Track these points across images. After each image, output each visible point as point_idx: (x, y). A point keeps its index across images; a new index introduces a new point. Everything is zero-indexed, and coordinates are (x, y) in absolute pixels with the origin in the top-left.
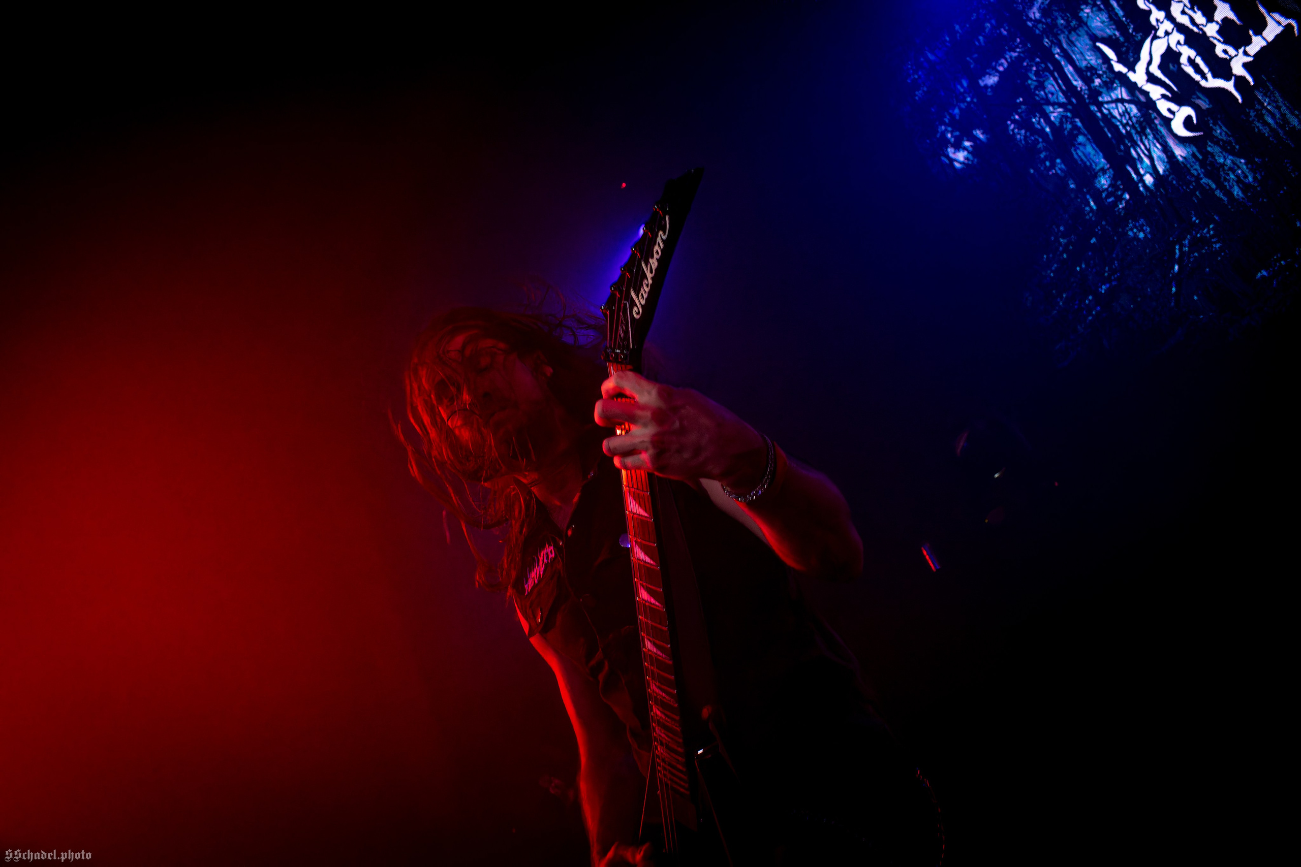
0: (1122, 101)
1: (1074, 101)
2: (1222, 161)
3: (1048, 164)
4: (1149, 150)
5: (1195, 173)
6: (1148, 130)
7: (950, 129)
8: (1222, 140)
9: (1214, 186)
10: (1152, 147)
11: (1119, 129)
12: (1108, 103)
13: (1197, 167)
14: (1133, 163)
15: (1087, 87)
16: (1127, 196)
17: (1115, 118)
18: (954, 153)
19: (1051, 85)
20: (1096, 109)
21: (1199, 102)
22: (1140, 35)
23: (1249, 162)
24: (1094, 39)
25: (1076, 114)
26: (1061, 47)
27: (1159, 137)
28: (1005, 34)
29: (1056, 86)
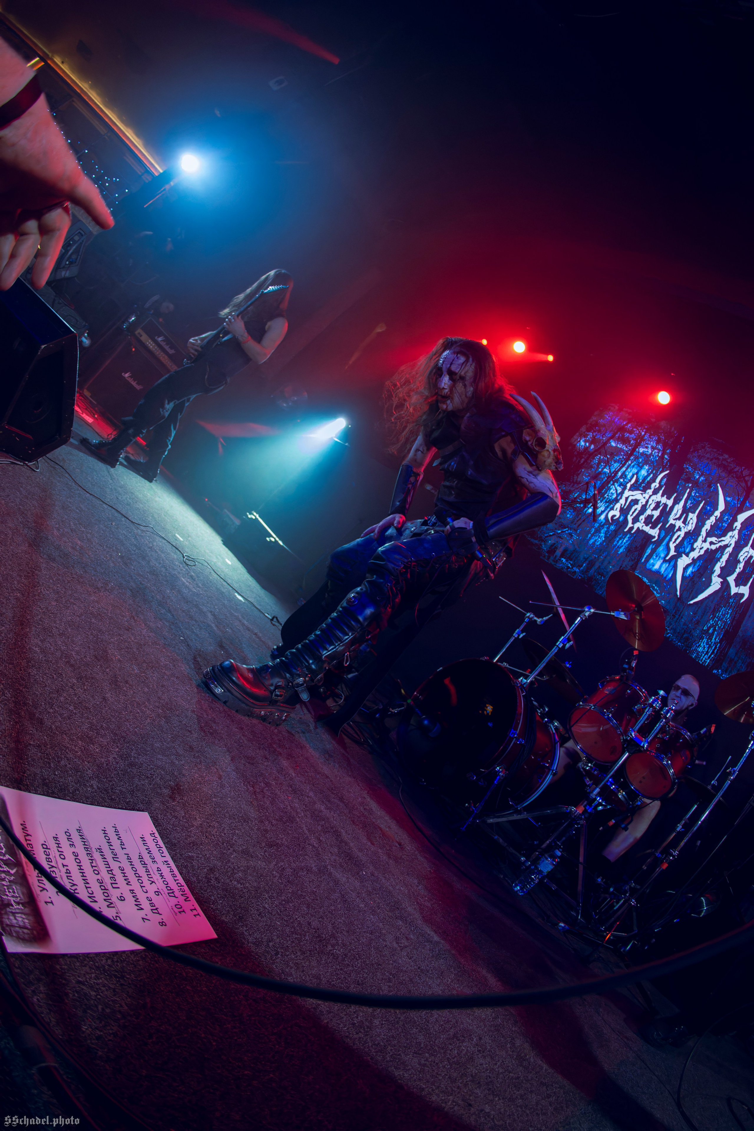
0: (617, 491)
1: (613, 475)
2: (602, 532)
3: (587, 474)
4: (600, 507)
6: (607, 504)
7: (592, 436)
8: (610, 529)
9: (592, 533)
11: (606, 494)
12: (615, 487)
13: (598, 525)
14: (595, 503)
15: (619, 477)
17: (610, 491)
19: (616, 465)
20: (612, 483)
21: (622, 517)
22: (642, 489)
23: (604, 541)
24: (637, 473)
25: (608, 478)
26: (631, 463)
27: (606, 508)
28: (632, 442)
29: (617, 467)
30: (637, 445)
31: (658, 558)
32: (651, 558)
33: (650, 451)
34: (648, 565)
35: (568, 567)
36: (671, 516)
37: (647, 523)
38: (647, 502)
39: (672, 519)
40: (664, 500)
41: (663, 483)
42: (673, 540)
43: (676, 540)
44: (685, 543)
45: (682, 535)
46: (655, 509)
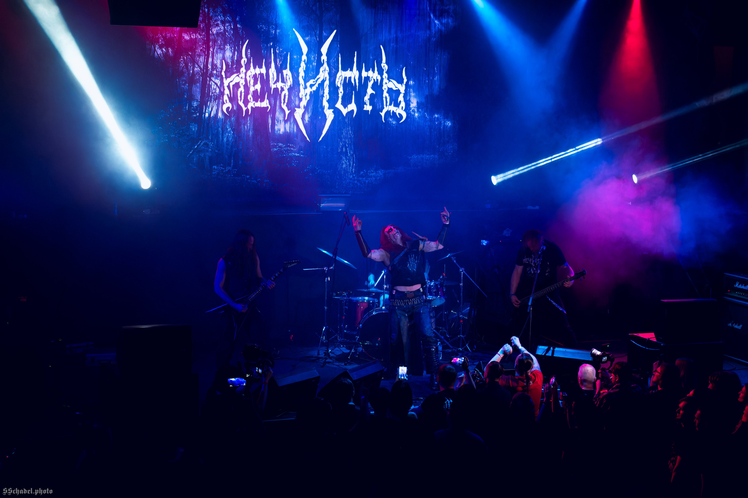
0: (217, 85)
1: (205, 71)
2: (228, 128)
3: (184, 82)
4: (213, 107)
5: (219, 125)
6: (217, 101)
7: (162, 39)
8: (232, 122)
9: (221, 133)
10: (214, 106)
11: (210, 92)
12: (213, 81)
13: (221, 123)
14: (206, 106)
15: (211, 71)
16: (198, 115)
17: (212, 89)
18: (158, 48)
19: (202, 59)
20: (209, 80)
22: (235, 71)
23: (233, 134)
24: (224, 58)
25: (202, 75)
26: (213, 50)
27: (218, 105)
28: (202, 26)
29: (203, 61)
30: (208, 28)
31: (279, 121)
32: (275, 126)
33: (222, 28)
34: (276, 132)
35: (222, 171)
36: (270, 82)
38: (246, 80)
41: (249, 56)
42: (282, 101)
43: (284, 100)
44: (292, 98)
45: (287, 94)
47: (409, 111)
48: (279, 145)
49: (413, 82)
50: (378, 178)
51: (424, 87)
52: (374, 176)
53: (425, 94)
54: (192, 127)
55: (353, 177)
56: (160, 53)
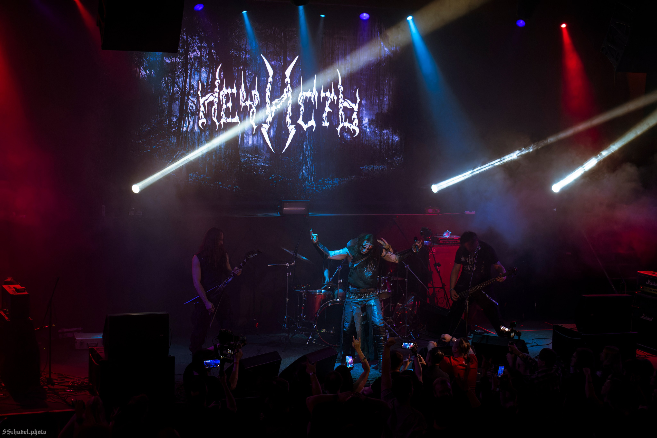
0: (194, 103)
1: (183, 90)
2: (203, 140)
3: (165, 100)
4: (190, 122)
5: (195, 138)
6: (194, 116)
7: (146, 62)
8: (206, 136)
9: (197, 145)
11: (188, 109)
12: (190, 100)
13: (197, 136)
14: (184, 121)
15: (189, 90)
16: (177, 129)
17: (189, 106)
18: (142, 70)
19: (181, 80)
20: (186, 98)
21: (209, 121)
22: (210, 90)
24: (200, 79)
25: (181, 94)
26: (191, 72)
27: (194, 121)
28: (181, 52)
29: (182, 81)
30: (187, 53)
31: (248, 136)
32: (244, 139)
33: (199, 53)
34: (244, 144)
35: (197, 177)
36: (240, 101)
37: (227, 116)
38: (219, 99)
39: (242, 103)
40: (229, 91)
41: (222, 77)
43: (252, 116)
44: (260, 115)
45: (255, 110)
46: (227, 102)
47: (362, 127)
48: (248, 156)
49: (365, 102)
50: (334, 185)
51: (375, 106)
52: (331, 184)
53: (376, 112)
54: (171, 140)
55: (312, 184)
56: (144, 74)
